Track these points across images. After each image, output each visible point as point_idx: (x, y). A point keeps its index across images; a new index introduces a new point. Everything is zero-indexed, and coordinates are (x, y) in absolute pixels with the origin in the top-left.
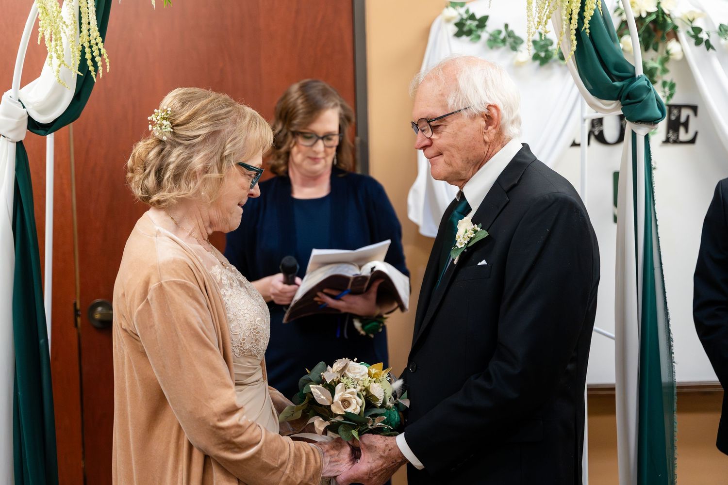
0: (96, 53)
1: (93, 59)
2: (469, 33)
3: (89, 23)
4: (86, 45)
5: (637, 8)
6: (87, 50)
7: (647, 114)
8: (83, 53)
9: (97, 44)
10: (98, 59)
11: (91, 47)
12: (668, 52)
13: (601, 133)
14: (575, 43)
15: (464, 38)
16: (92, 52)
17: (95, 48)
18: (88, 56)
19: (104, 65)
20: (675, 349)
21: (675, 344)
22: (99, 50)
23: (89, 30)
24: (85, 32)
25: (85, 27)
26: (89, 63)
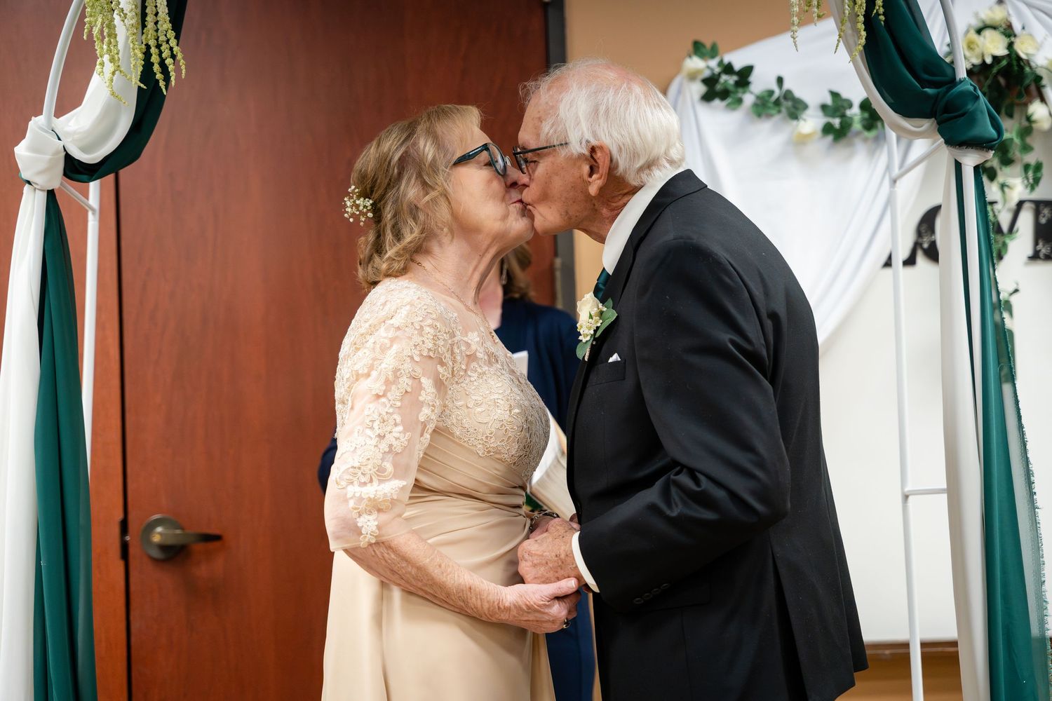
0: (166, 54)
1: (162, 64)
2: (724, 95)
3: (157, 14)
4: (152, 43)
5: (978, 51)
6: (153, 50)
8: (147, 54)
9: (168, 42)
10: (169, 61)
11: (158, 46)
12: (1029, 119)
13: (933, 245)
14: (864, 34)
15: (717, 102)
16: (161, 53)
17: (164, 47)
18: (155, 59)
19: (178, 70)
20: (1037, 488)
21: (1036, 479)
22: (171, 49)
23: (156, 23)
24: (150, 25)
25: (150, 19)
26: (156, 68)
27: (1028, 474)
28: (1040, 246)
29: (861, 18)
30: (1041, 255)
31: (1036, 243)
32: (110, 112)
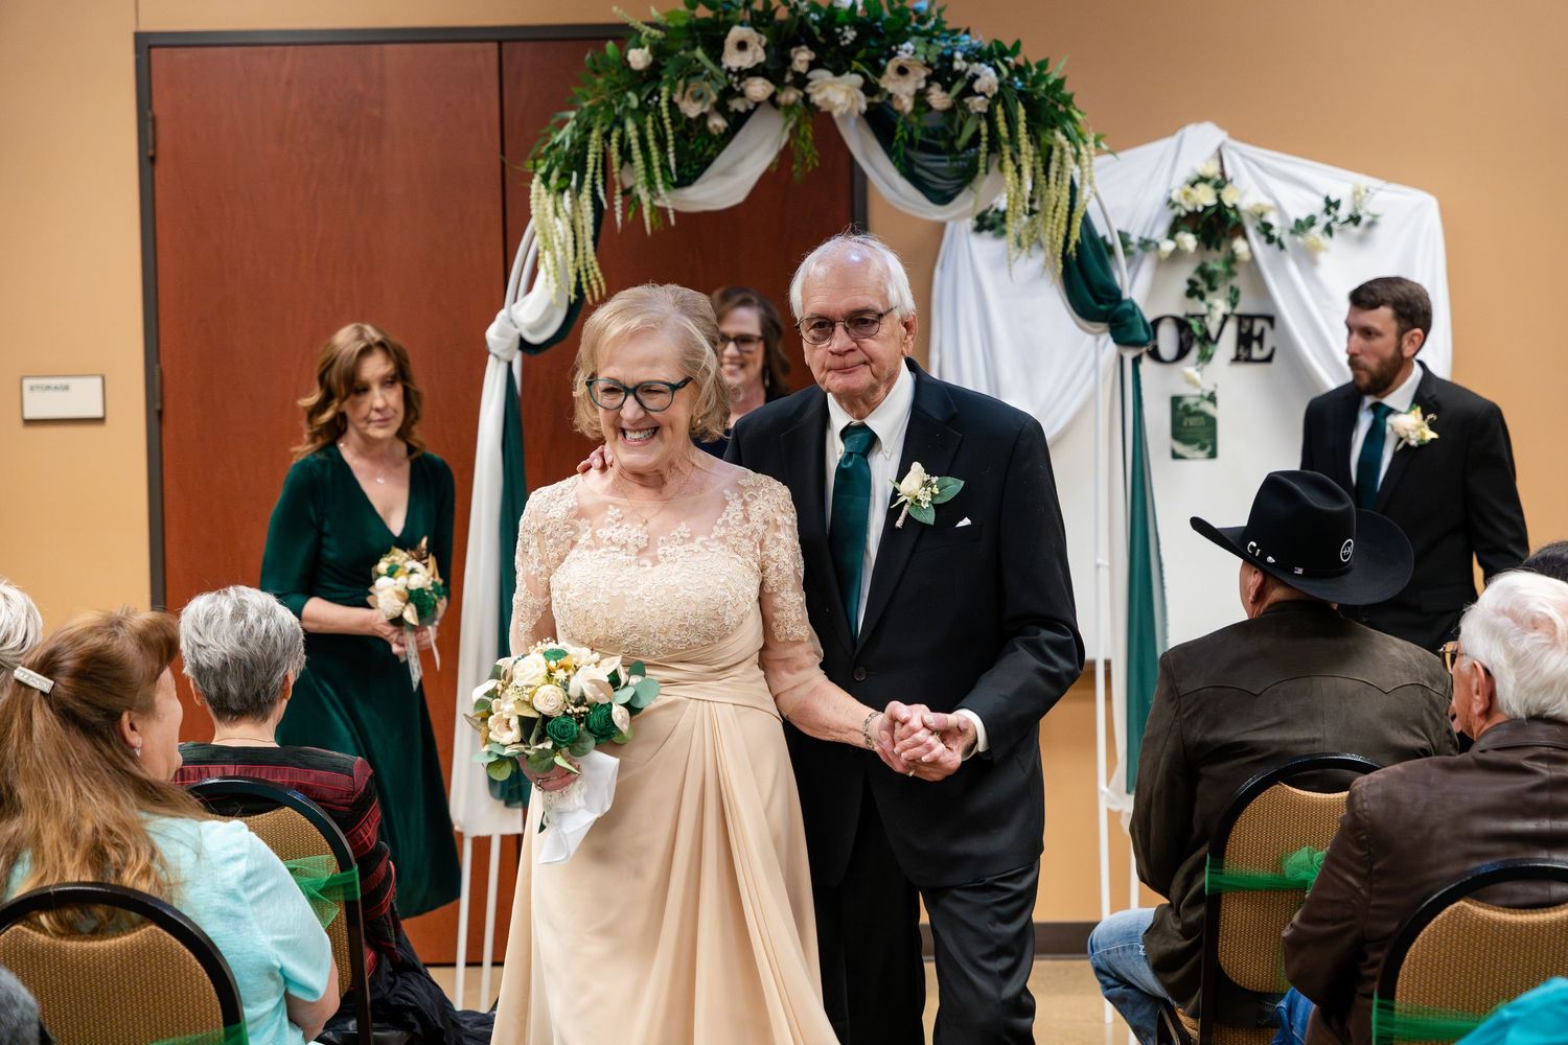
0: (591, 277)
1: (588, 282)
2: (991, 227)
3: (584, 248)
4: (582, 268)
5: (1191, 200)
6: (583, 274)
7: (1132, 338)
8: (578, 275)
9: (592, 268)
10: (593, 282)
11: (586, 271)
12: (1233, 252)
13: (1156, 348)
14: (1061, 266)
15: (986, 234)
16: (587, 276)
17: (590, 272)
18: (583, 279)
19: (600, 289)
20: (1165, 575)
21: (1165, 569)
22: (595, 274)
23: (585, 254)
24: (580, 256)
25: (580, 252)
26: (585, 286)
27: (1160, 565)
28: (1241, 351)
29: (1060, 255)
30: (1242, 358)
31: (1238, 348)
32: (550, 307)
